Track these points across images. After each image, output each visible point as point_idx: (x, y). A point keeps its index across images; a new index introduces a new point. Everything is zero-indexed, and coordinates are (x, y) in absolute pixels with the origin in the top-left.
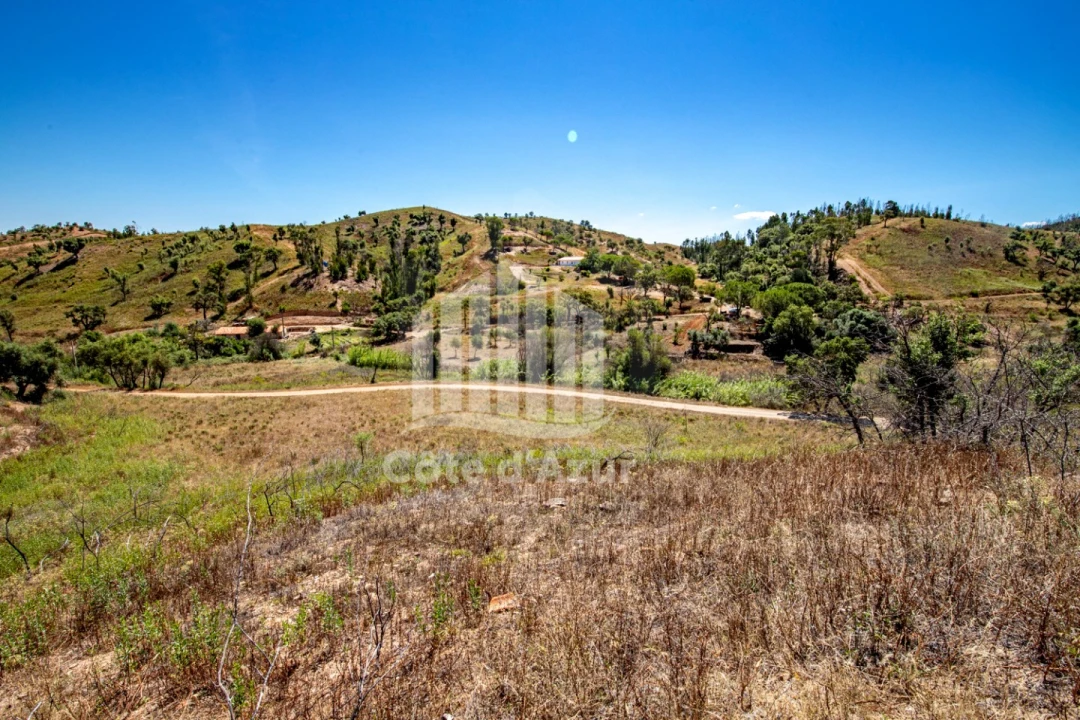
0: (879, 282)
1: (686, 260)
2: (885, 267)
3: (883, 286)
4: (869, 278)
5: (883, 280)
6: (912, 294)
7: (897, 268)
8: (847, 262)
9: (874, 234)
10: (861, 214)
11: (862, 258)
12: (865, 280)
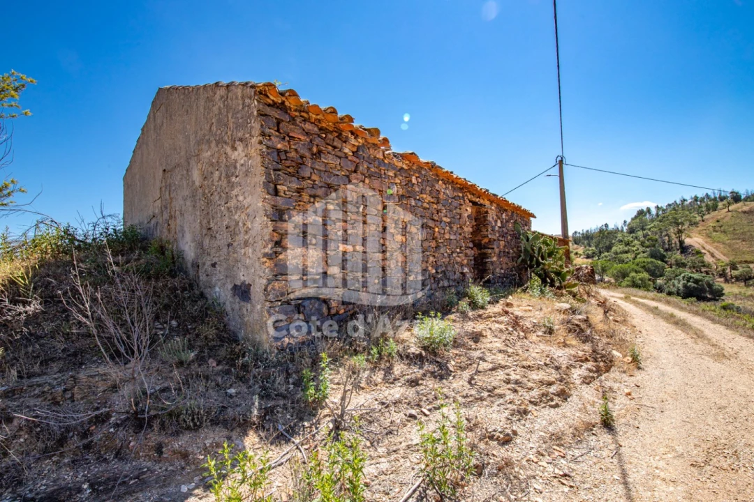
0: (722, 252)
1: (576, 246)
2: (729, 241)
3: (724, 255)
4: (713, 250)
5: (725, 251)
6: (749, 260)
7: (738, 241)
8: (694, 240)
9: (719, 217)
10: (710, 204)
11: (709, 236)
12: (709, 251)
